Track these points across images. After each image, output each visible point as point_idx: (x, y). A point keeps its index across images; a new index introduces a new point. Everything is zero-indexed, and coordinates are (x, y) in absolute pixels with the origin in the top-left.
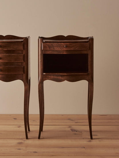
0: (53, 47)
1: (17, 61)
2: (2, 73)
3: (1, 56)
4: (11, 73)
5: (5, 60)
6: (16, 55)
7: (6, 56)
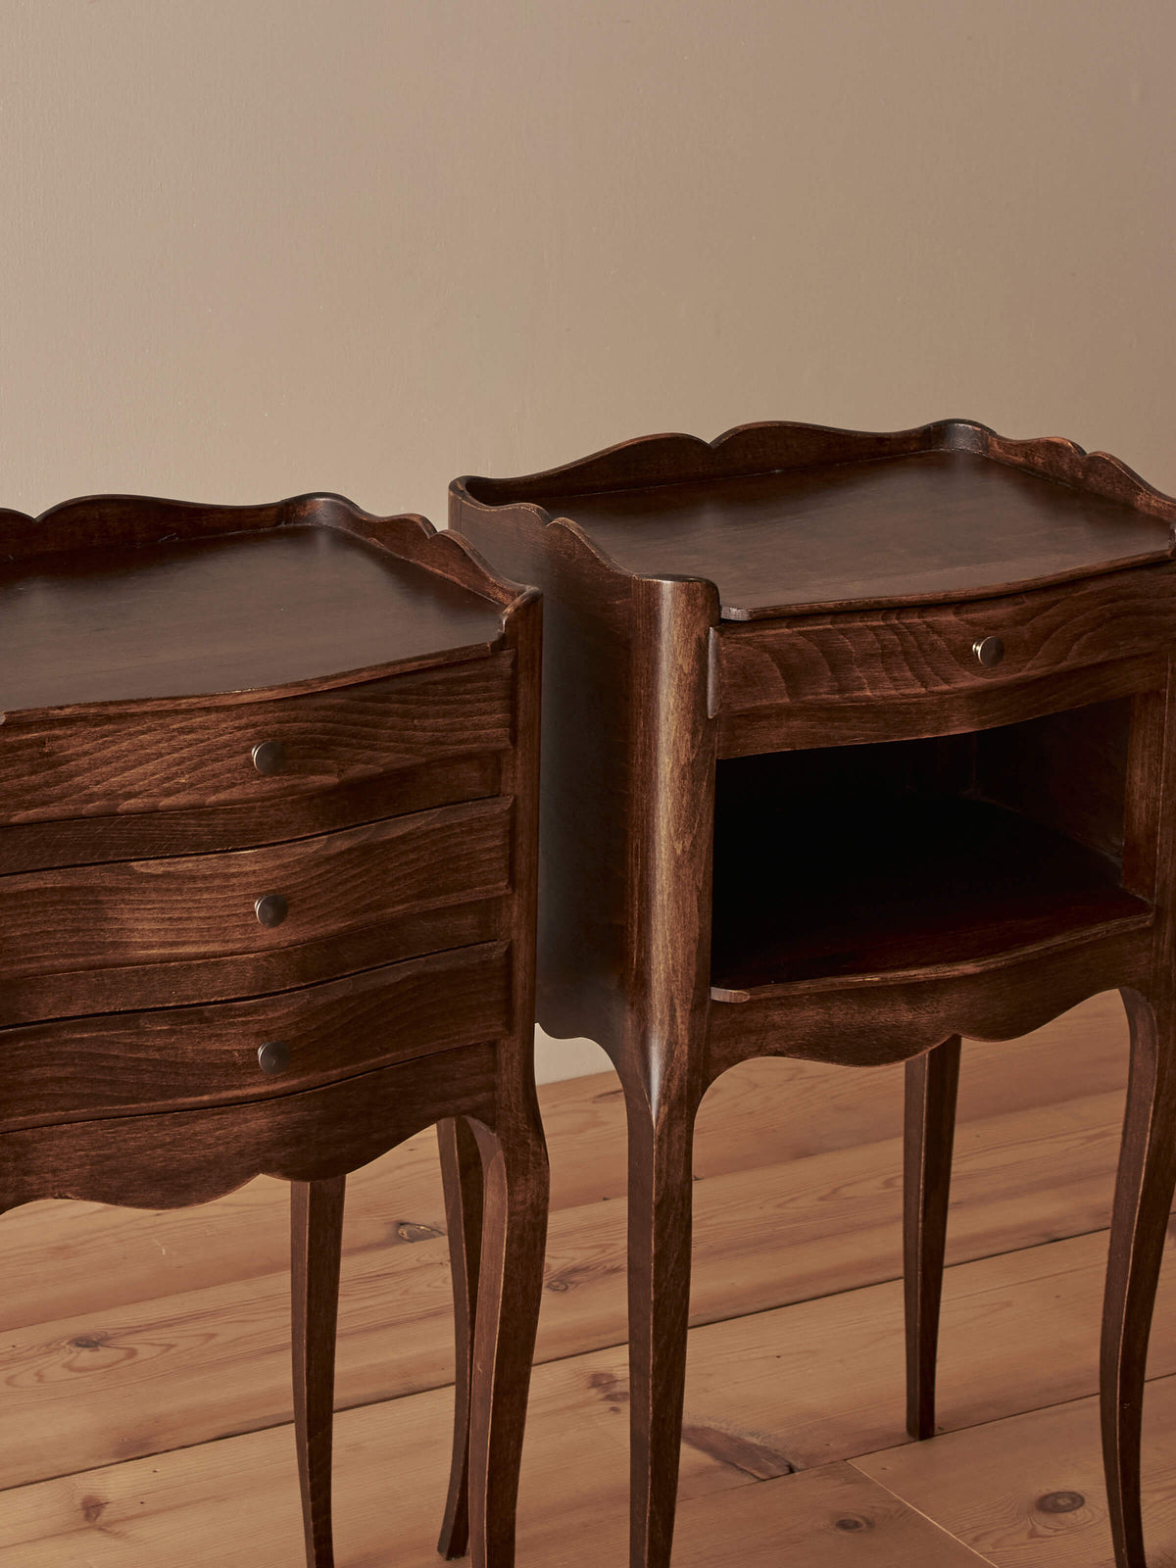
0: (833, 668)
1: (438, 902)
2: (285, 1085)
3: (282, 879)
4: (383, 1057)
5: (318, 917)
6: (433, 830)
7: (328, 867)
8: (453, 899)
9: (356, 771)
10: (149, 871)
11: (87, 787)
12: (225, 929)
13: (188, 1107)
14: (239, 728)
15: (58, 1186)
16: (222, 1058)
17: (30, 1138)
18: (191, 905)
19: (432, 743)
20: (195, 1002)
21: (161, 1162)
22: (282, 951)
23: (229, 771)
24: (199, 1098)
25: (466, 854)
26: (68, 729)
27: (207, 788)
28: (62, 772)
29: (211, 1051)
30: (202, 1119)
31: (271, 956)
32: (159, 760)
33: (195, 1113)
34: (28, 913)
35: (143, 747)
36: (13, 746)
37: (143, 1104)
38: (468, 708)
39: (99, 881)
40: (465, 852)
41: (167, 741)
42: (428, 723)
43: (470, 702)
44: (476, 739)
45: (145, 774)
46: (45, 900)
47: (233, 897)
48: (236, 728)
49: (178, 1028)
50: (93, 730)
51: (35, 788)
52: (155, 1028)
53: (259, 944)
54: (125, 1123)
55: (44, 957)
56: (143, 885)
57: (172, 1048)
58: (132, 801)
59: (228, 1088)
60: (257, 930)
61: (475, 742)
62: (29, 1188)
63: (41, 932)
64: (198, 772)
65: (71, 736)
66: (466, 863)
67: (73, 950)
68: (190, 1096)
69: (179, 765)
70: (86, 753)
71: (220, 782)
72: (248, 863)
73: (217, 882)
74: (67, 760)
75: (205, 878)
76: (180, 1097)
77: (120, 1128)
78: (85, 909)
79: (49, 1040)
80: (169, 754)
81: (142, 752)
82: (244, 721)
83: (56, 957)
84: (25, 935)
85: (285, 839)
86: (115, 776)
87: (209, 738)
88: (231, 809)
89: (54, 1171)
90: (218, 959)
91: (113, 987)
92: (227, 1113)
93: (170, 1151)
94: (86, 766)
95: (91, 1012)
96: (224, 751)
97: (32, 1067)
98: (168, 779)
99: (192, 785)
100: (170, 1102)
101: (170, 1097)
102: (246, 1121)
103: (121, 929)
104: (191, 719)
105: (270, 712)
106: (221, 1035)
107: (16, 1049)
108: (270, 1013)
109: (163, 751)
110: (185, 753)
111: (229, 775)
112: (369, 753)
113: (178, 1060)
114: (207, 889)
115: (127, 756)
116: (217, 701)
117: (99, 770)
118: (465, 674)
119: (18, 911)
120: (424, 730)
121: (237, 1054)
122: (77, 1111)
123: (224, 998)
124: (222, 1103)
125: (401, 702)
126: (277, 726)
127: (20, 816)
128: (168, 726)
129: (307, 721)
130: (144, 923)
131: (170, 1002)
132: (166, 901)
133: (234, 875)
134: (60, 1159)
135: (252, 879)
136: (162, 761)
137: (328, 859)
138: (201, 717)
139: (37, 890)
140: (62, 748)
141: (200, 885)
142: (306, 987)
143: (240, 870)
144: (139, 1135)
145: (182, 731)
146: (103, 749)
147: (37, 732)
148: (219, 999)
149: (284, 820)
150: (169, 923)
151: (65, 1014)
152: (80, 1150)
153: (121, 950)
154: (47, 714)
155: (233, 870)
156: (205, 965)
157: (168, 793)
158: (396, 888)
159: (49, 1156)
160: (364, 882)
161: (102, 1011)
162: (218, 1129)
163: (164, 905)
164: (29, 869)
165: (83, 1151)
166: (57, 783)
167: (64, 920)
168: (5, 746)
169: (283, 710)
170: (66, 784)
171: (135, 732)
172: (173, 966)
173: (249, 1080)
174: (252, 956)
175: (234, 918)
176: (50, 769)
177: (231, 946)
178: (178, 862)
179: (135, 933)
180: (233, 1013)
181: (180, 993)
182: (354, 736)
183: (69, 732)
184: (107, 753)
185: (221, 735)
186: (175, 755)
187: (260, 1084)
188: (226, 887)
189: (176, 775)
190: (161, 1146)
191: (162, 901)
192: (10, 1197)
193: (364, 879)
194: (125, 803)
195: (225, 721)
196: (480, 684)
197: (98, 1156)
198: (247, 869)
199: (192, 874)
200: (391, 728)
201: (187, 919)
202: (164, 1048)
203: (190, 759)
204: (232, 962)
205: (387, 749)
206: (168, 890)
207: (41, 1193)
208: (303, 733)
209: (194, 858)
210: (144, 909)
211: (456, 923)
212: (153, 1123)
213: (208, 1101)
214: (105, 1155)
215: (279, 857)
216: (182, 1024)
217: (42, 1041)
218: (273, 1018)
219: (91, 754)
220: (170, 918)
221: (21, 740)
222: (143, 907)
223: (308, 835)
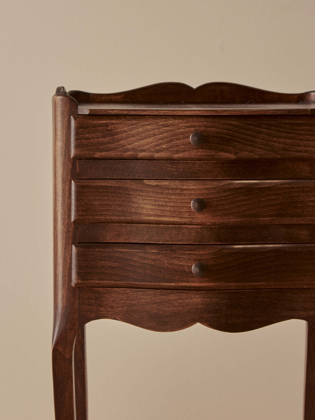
1: (287, 221)
2: (208, 284)
3: (207, 194)
4: (259, 283)
5: (225, 214)
6: (284, 188)
7: (229, 193)
8: (295, 221)
9: (244, 154)
10: (150, 184)
11: (125, 146)
12: (181, 212)
13: (166, 287)
14: (187, 127)
15: (113, 314)
16: (180, 268)
17: (102, 291)
18: (167, 200)
19: (283, 149)
20: (170, 243)
21: (155, 310)
22: (208, 226)
23: (183, 145)
24: (170, 284)
25: (301, 201)
26: (118, 121)
27: (174, 151)
28: (115, 138)
29: (175, 264)
30: (173, 294)
31: (203, 228)
32: (154, 137)
33: (170, 291)
34: (100, 195)
35: (148, 131)
36: (95, 125)
37: (147, 283)
38: (301, 137)
39: (130, 186)
40: (300, 200)
41: (157, 129)
42: (280, 140)
43: (302, 134)
44: (306, 151)
45: (148, 142)
46: (108, 191)
47: (185, 199)
48: (186, 127)
49: (161, 252)
50: (128, 122)
51: (105, 143)
52: (151, 251)
53: (196, 221)
54: (140, 291)
55: (107, 215)
56: (148, 189)
57: (159, 261)
58: (143, 153)
59: (182, 281)
60: (195, 215)
61: (305, 153)
62: (101, 312)
63: (106, 204)
64: (170, 144)
65: (119, 123)
66: (301, 205)
67: (119, 213)
68: (166, 283)
69: (162, 140)
70: (125, 131)
71: (179, 149)
72: (192, 185)
73: (178, 192)
74: (117, 133)
75: (173, 189)
76: (162, 282)
77: (139, 293)
78: (124, 197)
79: (109, 250)
80: (159, 135)
81: (148, 133)
82: (189, 124)
83: (112, 215)
84: (99, 204)
85: (210, 179)
86: (136, 142)
87: (174, 130)
88: (186, 162)
89: (112, 307)
90: (180, 226)
91: (137, 232)
92: (183, 293)
93: (159, 306)
94: (125, 137)
95: (127, 242)
96: (181, 136)
97: (101, 260)
98: (157, 145)
99: (168, 149)
100: (158, 284)
101: (158, 282)
102: (191, 298)
103: (138, 207)
104: (167, 121)
105: (201, 122)
106: (179, 258)
107: (95, 251)
108: (201, 252)
109: (156, 133)
110: (165, 135)
111: (183, 146)
112: (250, 148)
113: (161, 266)
114: (174, 194)
115: (141, 134)
116: (175, 113)
117: (130, 139)
118: (300, 122)
119: (97, 194)
120: (279, 143)
121: (186, 267)
122: (120, 282)
123: (182, 243)
124: (181, 288)
125: (267, 129)
126: (204, 128)
127: (98, 155)
128: (158, 123)
129: (219, 128)
130: (148, 205)
131: (160, 242)
132: (157, 197)
133: (185, 189)
134: (114, 303)
135: (193, 192)
136: (156, 138)
137: (230, 190)
138: (172, 120)
139: (104, 186)
140: (115, 128)
141: (171, 192)
142: (220, 245)
143: (188, 188)
144: (146, 297)
145: (164, 126)
146: (132, 130)
147: (105, 120)
148: (180, 243)
149: (210, 170)
150: (158, 207)
151: (117, 241)
152: (122, 300)
153: (138, 216)
154: (106, 112)
155: (184, 187)
156: (174, 228)
157: (158, 151)
158: (265, 209)
159: (110, 300)
160: (248, 204)
161: (132, 242)
162: (179, 300)
163: (156, 199)
164: (103, 178)
165: (124, 300)
166: (113, 143)
167: (116, 200)
168: (92, 125)
169: (208, 122)
170: (117, 144)
171: (145, 124)
172: (161, 226)
173: (191, 280)
174: (195, 226)
175: (185, 208)
176: (110, 136)
177: (184, 220)
178: (163, 182)
179: (144, 210)
180: (184, 249)
181: (164, 238)
182: (242, 139)
183: (118, 122)
184: (134, 132)
185: (180, 129)
186: (161, 136)
187: (197, 282)
188: (181, 194)
189: (161, 144)
190: (156, 303)
191: (155, 197)
192: (93, 315)
193: (249, 202)
194: (141, 154)
195: (181, 123)
196: (307, 128)
197: (130, 304)
198: (191, 187)
199: (167, 186)
200: (262, 139)
201: (165, 206)
202: (156, 260)
203: (167, 138)
204: (186, 228)
205: (260, 148)
206: (158, 193)
207: (106, 316)
208: (216, 133)
209: (170, 181)
210: (148, 199)
211: (298, 232)
212: (152, 293)
213: (174, 286)
214: (133, 304)
215: (205, 185)
216: (163, 251)
217: (106, 250)
218: (202, 254)
219: (127, 132)
220: (158, 205)
221: (99, 123)
222: (147, 198)
223: (221, 179)
